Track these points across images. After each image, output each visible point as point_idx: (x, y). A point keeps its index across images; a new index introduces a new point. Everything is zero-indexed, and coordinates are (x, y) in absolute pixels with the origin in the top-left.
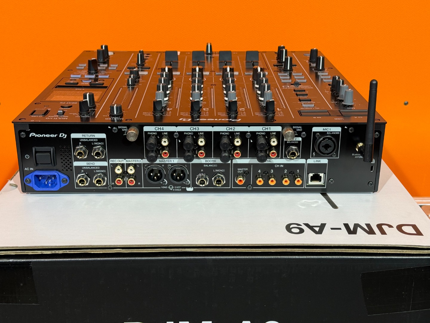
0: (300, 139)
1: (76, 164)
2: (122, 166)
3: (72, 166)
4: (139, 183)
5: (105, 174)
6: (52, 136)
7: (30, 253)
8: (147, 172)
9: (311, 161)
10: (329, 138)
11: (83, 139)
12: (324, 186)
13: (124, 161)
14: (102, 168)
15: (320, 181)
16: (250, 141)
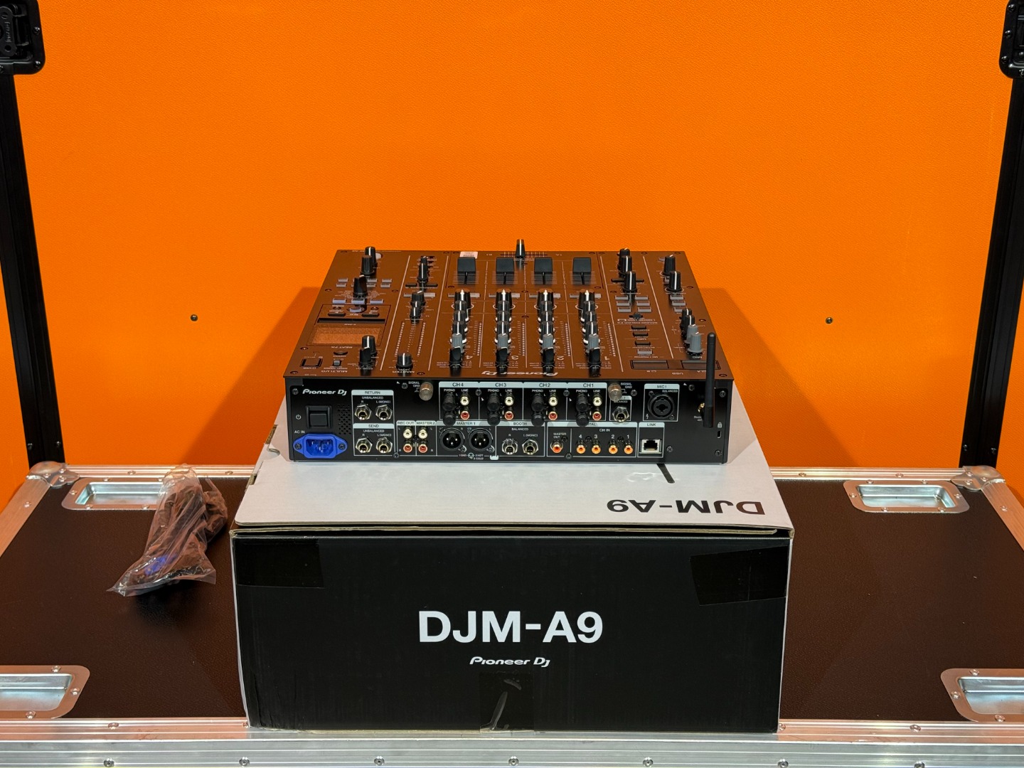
0: (630, 398)
1: (356, 426)
2: (412, 428)
3: (351, 429)
4: (432, 450)
5: (390, 439)
6: (329, 392)
7: (317, 529)
8: (442, 435)
9: (643, 425)
10: (665, 398)
11: (366, 396)
12: (661, 455)
13: (415, 423)
14: (387, 431)
15: (656, 448)
16: (568, 400)
